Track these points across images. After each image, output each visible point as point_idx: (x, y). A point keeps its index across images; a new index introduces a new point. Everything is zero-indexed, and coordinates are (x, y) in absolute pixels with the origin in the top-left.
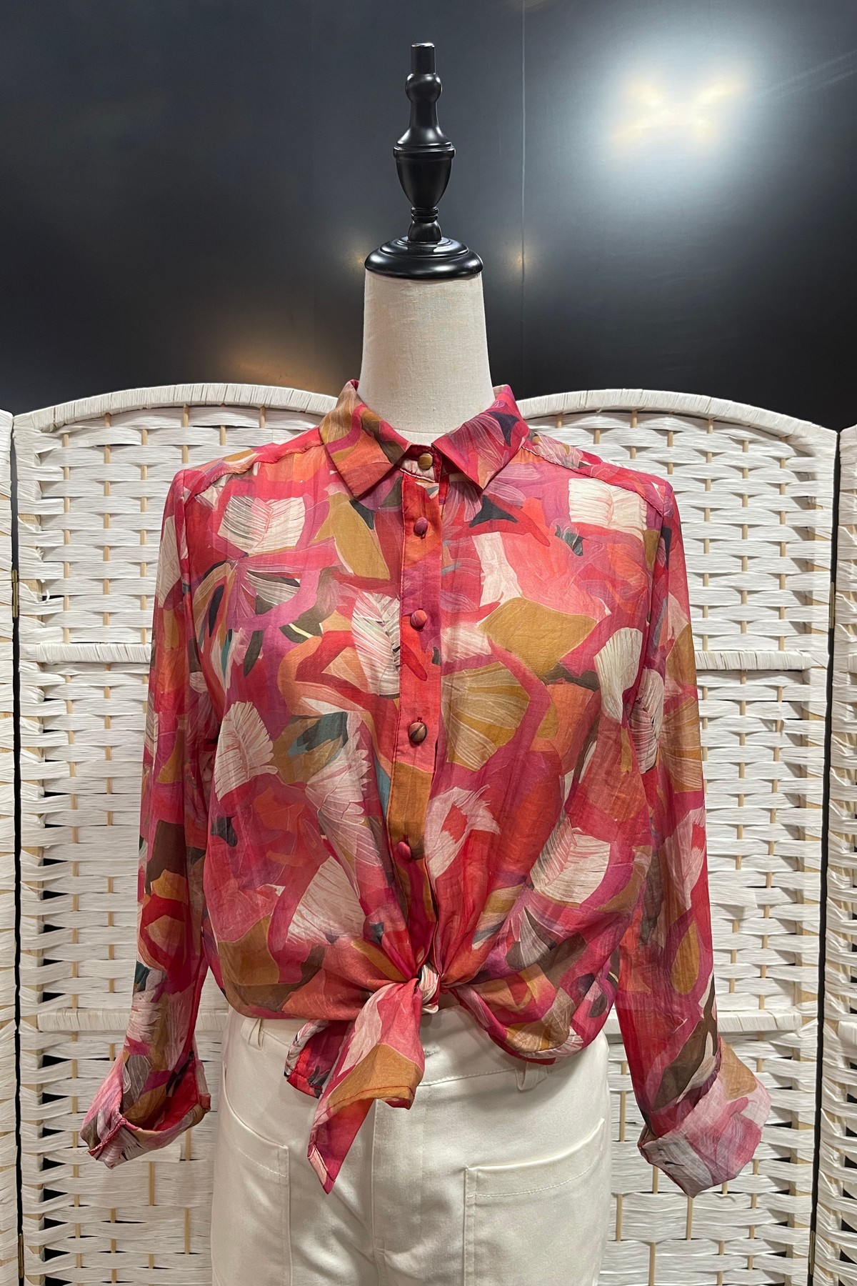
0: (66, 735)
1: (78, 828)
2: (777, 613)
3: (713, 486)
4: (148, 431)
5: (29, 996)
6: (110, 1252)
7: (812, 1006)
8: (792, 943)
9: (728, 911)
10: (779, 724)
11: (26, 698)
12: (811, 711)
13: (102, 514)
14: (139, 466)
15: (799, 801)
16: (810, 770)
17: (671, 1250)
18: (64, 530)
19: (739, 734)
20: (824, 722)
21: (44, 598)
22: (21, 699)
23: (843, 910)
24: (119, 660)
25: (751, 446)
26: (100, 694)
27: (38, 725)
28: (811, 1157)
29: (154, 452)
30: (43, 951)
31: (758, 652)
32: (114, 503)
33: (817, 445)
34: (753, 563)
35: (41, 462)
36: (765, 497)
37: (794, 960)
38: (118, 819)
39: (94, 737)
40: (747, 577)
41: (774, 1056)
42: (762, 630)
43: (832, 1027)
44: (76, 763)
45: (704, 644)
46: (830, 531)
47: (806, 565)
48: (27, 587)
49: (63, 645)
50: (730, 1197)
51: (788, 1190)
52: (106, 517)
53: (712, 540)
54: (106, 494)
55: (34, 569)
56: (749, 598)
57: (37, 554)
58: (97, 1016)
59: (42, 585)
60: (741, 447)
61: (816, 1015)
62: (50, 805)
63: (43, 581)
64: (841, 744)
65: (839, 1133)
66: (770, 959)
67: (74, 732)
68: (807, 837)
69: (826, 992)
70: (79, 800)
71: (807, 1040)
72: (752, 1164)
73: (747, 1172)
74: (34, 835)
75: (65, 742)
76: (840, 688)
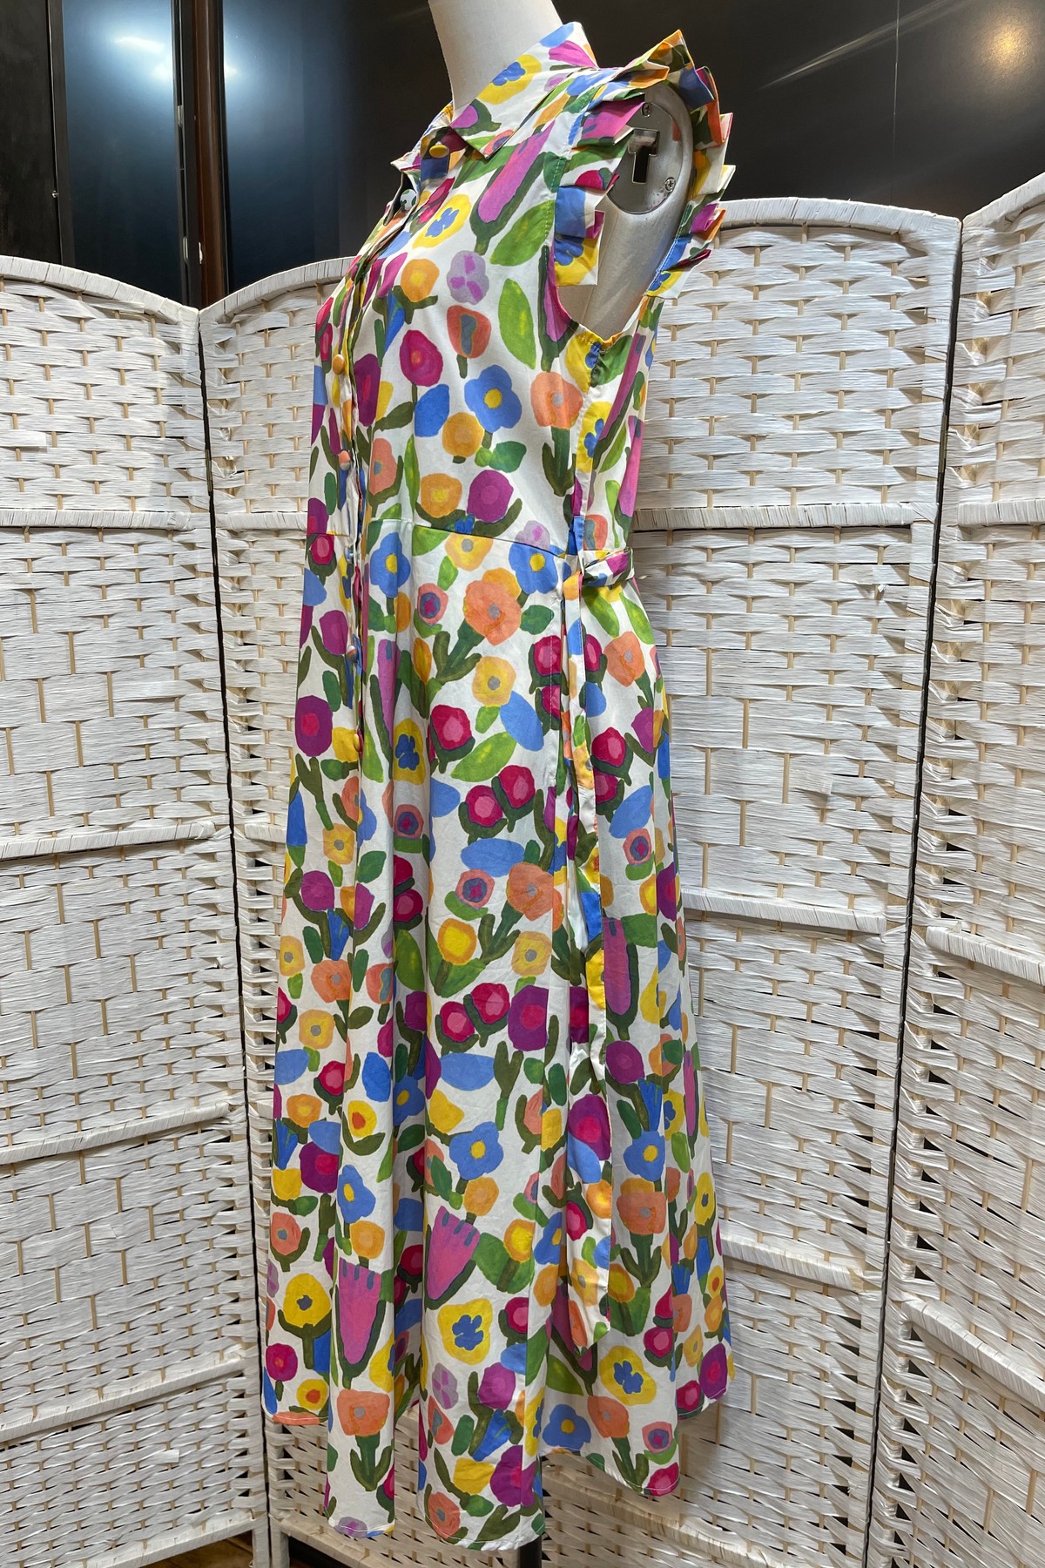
0: (250, 593)
1: (265, 674)
2: (880, 457)
3: (806, 308)
4: (294, 313)
5: (238, 808)
7: (900, 911)
8: (882, 840)
9: (812, 799)
10: (878, 590)
11: (222, 561)
12: (913, 575)
13: (266, 395)
14: (289, 347)
15: (896, 680)
16: (908, 645)
17: (749, 1133)
18: (242, 412)
19: (830, 602)
20: (927, 589)
21: (232, 473)
22: (219, 561)
23: (937, 805)
25: (856, 252)
26: (272, 558)
27: (230, 584)
28: (893, 1072)
29: (298, 332)
32: (274, 384)
33: (931, 240)
34: (852, 398)
35: (222, 351)
36: (869, 314)
37: (885, 859)
39: (269, 596)
40: (843, 416)
41: (861, 960)
42: (860, 479)
43: (919, 934)
44: (259, 618)
45: (793, 499)
46: (945, 349)
47: (917, 396)
48: (217, 464)
49: (248, 514)
52: (270, 397)
53: (804, 375)
54: (268, 376)
55: (225, 448)
56: (846, 441)
57: (221, 434)
59: (230, 463)
60: (841, 255)
61: (905, 920)
62: (246, 653)
63: (230, 459)
64: (945, 613)
65: (920, 1044)
66: (861, 856)
67: (257, 591)
68: (904, 722)
69: (916, 896)
70: (263, 650)
71: (893, 946)
72: (834, 1068)
73: (830, 1074)
74: (236, 678)
75: (251, 600)
76: (946, 546)
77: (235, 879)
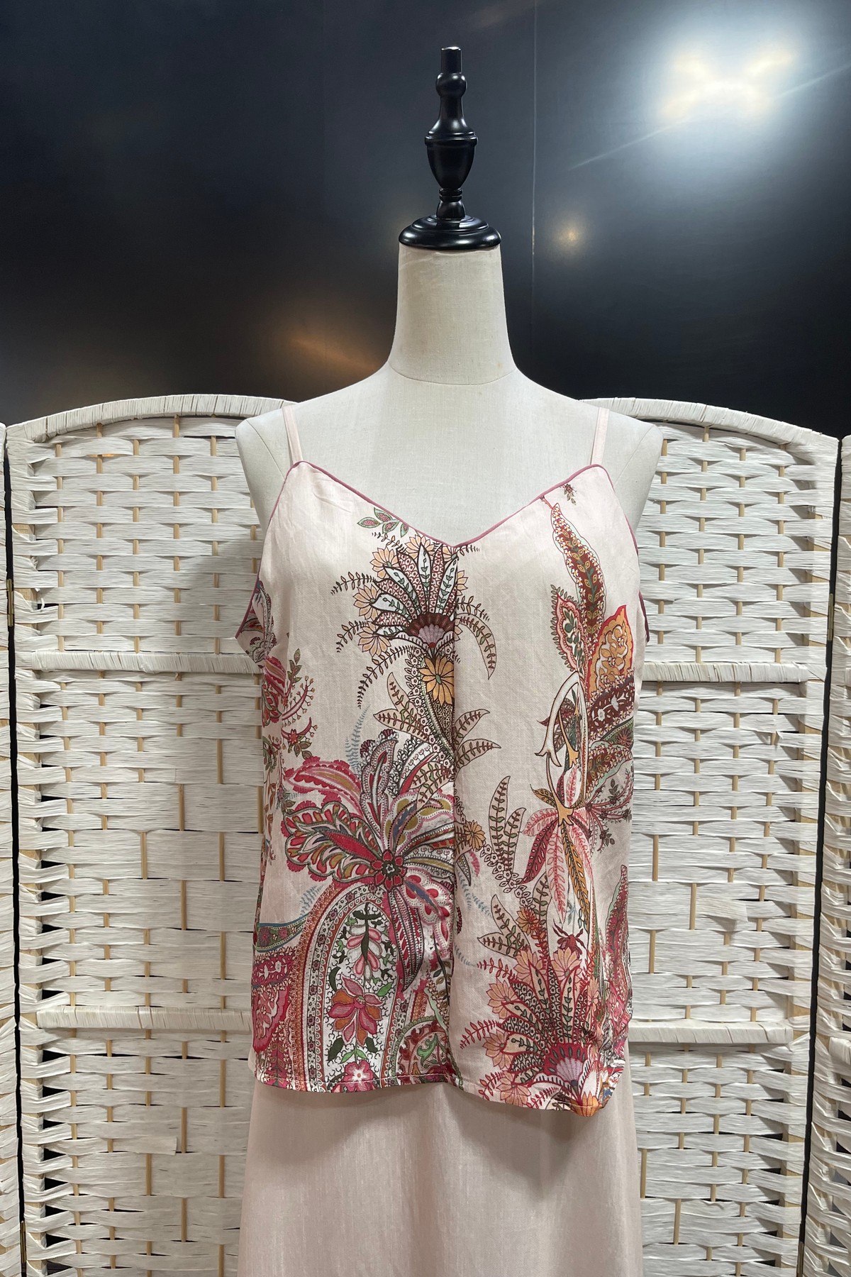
0: (61, 741)
1: (74, 831)
2: (774, 624)
3: (708, 496)
4: (140, 441)
6: (109, 1239)
7: (804, 1021)
8: (784, 957)
9: (720, 924)
10: (774, 737)
11: (23, 705)
12: (806, 724)
13: (95, 524)
14: (131, 476)
15: (794, 815)
16: (805, 784)
17: (660, 1254)
18: (57, 540)
19: (732, 747)
20: (820, 736)
21: (39, 606)
22: (17, 706)
23: (836, 927)
24: (112, 669)
25: (749, 454)
26: (95, 700)
27: (34, 731)
28: (800, 1169)
29: (146, 463)
30: (41, 951)
31: (752, 664)
32: (106, 513)
33: (818, 453)
34: (750, 574)
35: (35, 472)
36: (762, 506)
37: (787, 974)
38: (111, 824)
39: (87, 744)
40: (743, 589)
41: (765, 1068)
42: (757, 641)
43: (823, 1043)
44: (71, 768)
45: (697, 656)
46: (830, 541)
47: (805, 576)
48: (22, 596)
49: (58, 653)
50: (719, 1205)
51: (778, 1200)
52: (100, 526)
53: (707, 551)
54: (99, 503)
55: (27, 576)
56: (744, 609)
57: (31, 564)
58: (94, 1014)
59: (36, 594)
60: (738, 455)
61: (809, 1030)
62: (48, 809)
63: (37, 590)
64: (837, 758)
65: (828, 1148)
66: (762, 972)
67: (69, 737)
68: (801, 851)
69: (819, 1008)
70: (74, 804)
71: (799, 1054)
72: (741, 1173)
73: (735, 1181)
74: (32, 838)
75: (61, 748)
76: (835, 702)
77: (19, 1078)
